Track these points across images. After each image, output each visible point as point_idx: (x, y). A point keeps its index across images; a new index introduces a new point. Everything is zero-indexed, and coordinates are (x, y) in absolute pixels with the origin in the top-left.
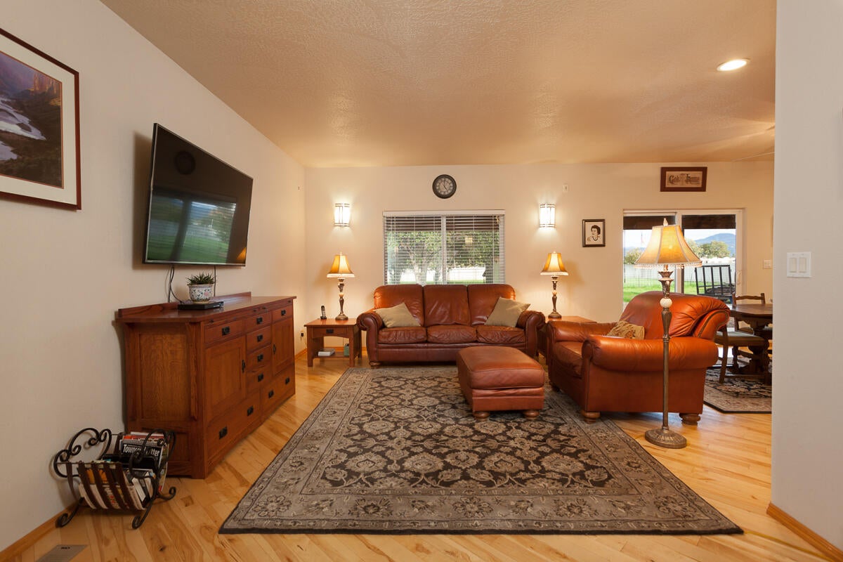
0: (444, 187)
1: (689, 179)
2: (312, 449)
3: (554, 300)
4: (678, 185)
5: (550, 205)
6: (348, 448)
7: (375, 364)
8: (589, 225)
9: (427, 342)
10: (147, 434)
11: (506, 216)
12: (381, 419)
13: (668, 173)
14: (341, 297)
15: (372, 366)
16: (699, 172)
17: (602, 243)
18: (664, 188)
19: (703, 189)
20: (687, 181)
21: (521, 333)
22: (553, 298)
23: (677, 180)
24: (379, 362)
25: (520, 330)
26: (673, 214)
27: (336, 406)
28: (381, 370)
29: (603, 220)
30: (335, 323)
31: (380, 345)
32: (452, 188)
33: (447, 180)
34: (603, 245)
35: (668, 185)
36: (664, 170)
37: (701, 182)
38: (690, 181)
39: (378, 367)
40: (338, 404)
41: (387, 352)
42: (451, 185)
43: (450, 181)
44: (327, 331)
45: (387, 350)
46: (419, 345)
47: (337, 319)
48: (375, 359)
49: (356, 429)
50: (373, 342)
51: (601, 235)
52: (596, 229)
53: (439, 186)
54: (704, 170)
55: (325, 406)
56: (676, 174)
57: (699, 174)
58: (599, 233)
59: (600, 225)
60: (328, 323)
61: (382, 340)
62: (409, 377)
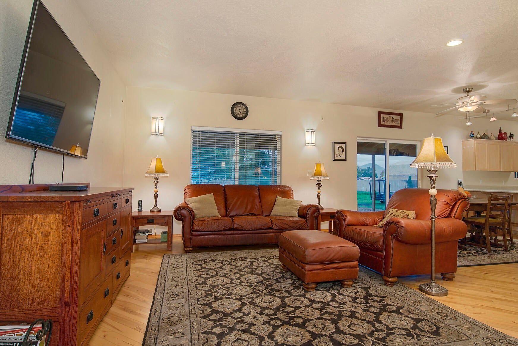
0: (239, 111)
1: (393, 120)
2: (177, 335)
3: (319, 197)
4: (388, 123)
5: (313, 131)
6: (212, 329)
7: (188, 249)
8: (337, 146)
9: (233, 229)
10: (28, 327)
11: (283, 136)
12: (224, 297)
13: (382, 116)
14: (156, 193)
15: (186, 251)
16: (399, 116)
17: (345, 159)
18: (380, 125)
19: (400, 127)
20: (392, 121)
21: (304, 221)
22: (318, 195)
23: (387, 120)
24: (192, 247)
25: (303, 219)
26: (384, 142)
27: (175, 290)
28: (195, 254)
29: (345, 143)
30: (150, 214)
31: (194, 233)
32: (245, 113)
33: (242, 106)
34: (345, 160)
35: (382, 123)
36: (380, 113)
37: (400, 122)
38: (394, 121)
39: (191, 251)
40: (176, 287)
41: (198, 238)
42: (245, 110)
43: (244, 107)
44: (148, 220)
45: (201, 237)
46: (226, 232)
47: (151, 211)
48: (189, 245)
49: (208, 311)
50: (187, 230)
51: (344, 153)
52: (341, 149)
53: (236, 110)
54: (401, 115)
55: (164, 290)
56: (387, 116)
57: (398, 118)
58: (343, 151)
59: (343, 146)
60: (143, 214)
61: (196, 228)
62: (225, 259)
